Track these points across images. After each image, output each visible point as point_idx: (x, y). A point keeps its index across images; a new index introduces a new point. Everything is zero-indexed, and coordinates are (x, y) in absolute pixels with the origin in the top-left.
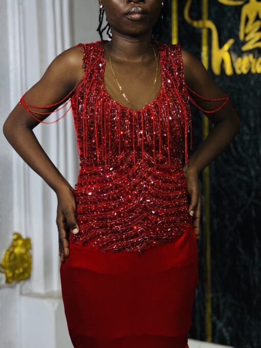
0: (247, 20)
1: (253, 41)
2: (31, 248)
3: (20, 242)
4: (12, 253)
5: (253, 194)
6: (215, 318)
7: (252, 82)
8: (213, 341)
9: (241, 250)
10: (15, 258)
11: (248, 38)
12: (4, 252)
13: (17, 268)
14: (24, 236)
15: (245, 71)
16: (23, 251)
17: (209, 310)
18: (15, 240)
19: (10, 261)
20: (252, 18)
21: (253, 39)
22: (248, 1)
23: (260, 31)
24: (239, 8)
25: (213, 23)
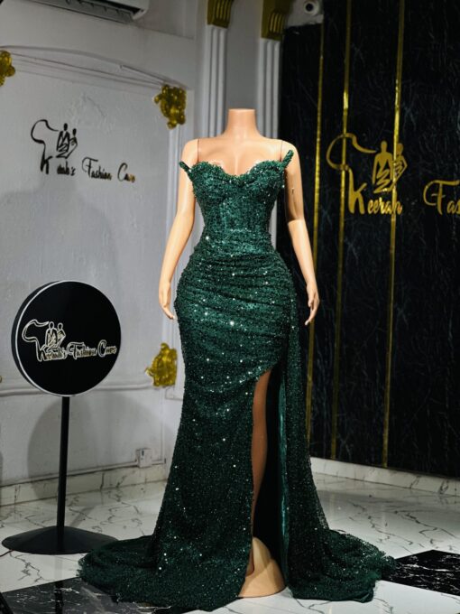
0: (378, 167)
1: (382, 187)
3: (167, 352)
4: (160, 360)
5: (378, 323)
6: (340, 436)
8: (337, 459)
9: (365, 373)
10: (162, 366)
11: (379, 183)
12: (153, 359)
13: (164, 374)
14: (171, 348)
15: (375, 212)
16: (169, 360)
17: (336, 429)
18: (163, 350)
19: (158, 367)
20: (382, 166)
21: (382, 184)
22: (379, 151)
23: (388, 177)
24: (372, 156)
25: (350, 167)
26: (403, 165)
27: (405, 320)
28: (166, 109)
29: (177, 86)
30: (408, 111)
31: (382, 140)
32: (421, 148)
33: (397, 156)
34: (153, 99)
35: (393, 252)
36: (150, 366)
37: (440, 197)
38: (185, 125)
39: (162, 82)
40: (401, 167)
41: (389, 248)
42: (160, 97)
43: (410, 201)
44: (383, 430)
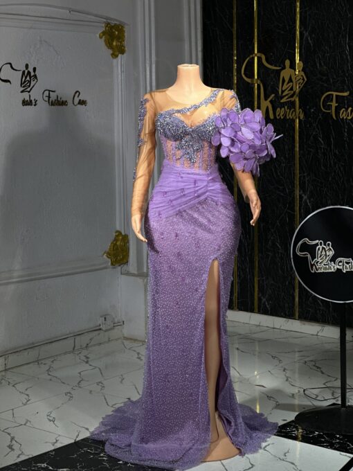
0: (283, 81)
1: (287, 97)
2: (128, 242)
3: (121, 238)
4: (116, 244)
6: (260, 295)
7: (287, 125)
8: (259, 312)
10: (117, 249)
11: (284, 94)
12: (109, 244)
13: (119, 256)
14: (123, 234)
15: (282, 118)
16: (123, 244)
17: (256, 289)
18: (116, 236)
19: (114, 250)
20: (287, 80)
21: (287, 95)
22: (284, 68)
23: (292, 89)
24: (278, 72)
25: (261, 81)
26: (303, 79)
27: (309, 204)
28: (109, 43)
29: (118, 23)
30: (306, 34)
31: (286, 59)
32: (318, 65)
33: (299, 71)
34: (98, 36)
35: (298, 150)
36: (108, 250)
37: (334, 104)
38: (125, 55)
39: (105, 20)
40: (301, 81)
41: (294, 146)
42: (104, 33)
43: (310, 108)
44: (294, 291)
